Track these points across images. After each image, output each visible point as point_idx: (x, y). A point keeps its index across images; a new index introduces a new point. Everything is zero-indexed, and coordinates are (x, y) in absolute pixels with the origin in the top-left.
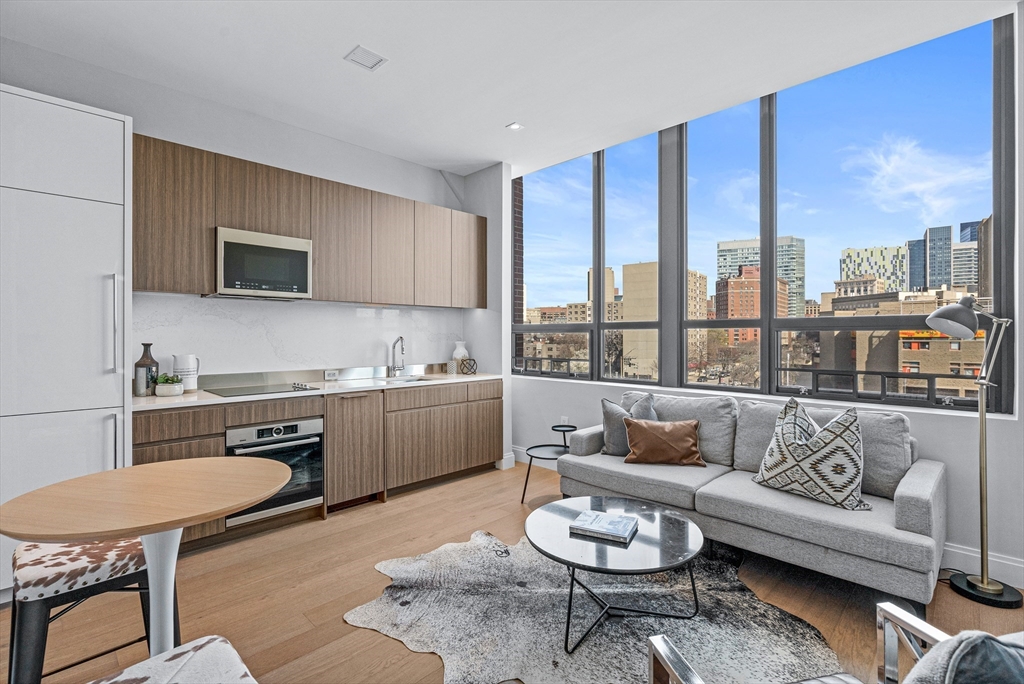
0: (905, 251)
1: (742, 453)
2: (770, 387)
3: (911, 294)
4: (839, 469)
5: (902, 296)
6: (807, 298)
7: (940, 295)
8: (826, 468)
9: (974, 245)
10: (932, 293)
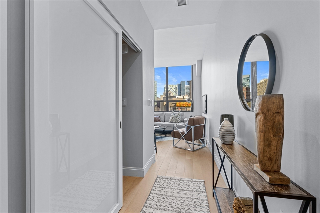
0: (177, 86)
1: (166, 119)
2: (168, 111)
3: (178, 96)
4: (178, 118)
5: (177, 97)
6: (157, 97)
7: (183, 97)
8: (177, 118)
9: (189, 86)
10: (182, 96)
